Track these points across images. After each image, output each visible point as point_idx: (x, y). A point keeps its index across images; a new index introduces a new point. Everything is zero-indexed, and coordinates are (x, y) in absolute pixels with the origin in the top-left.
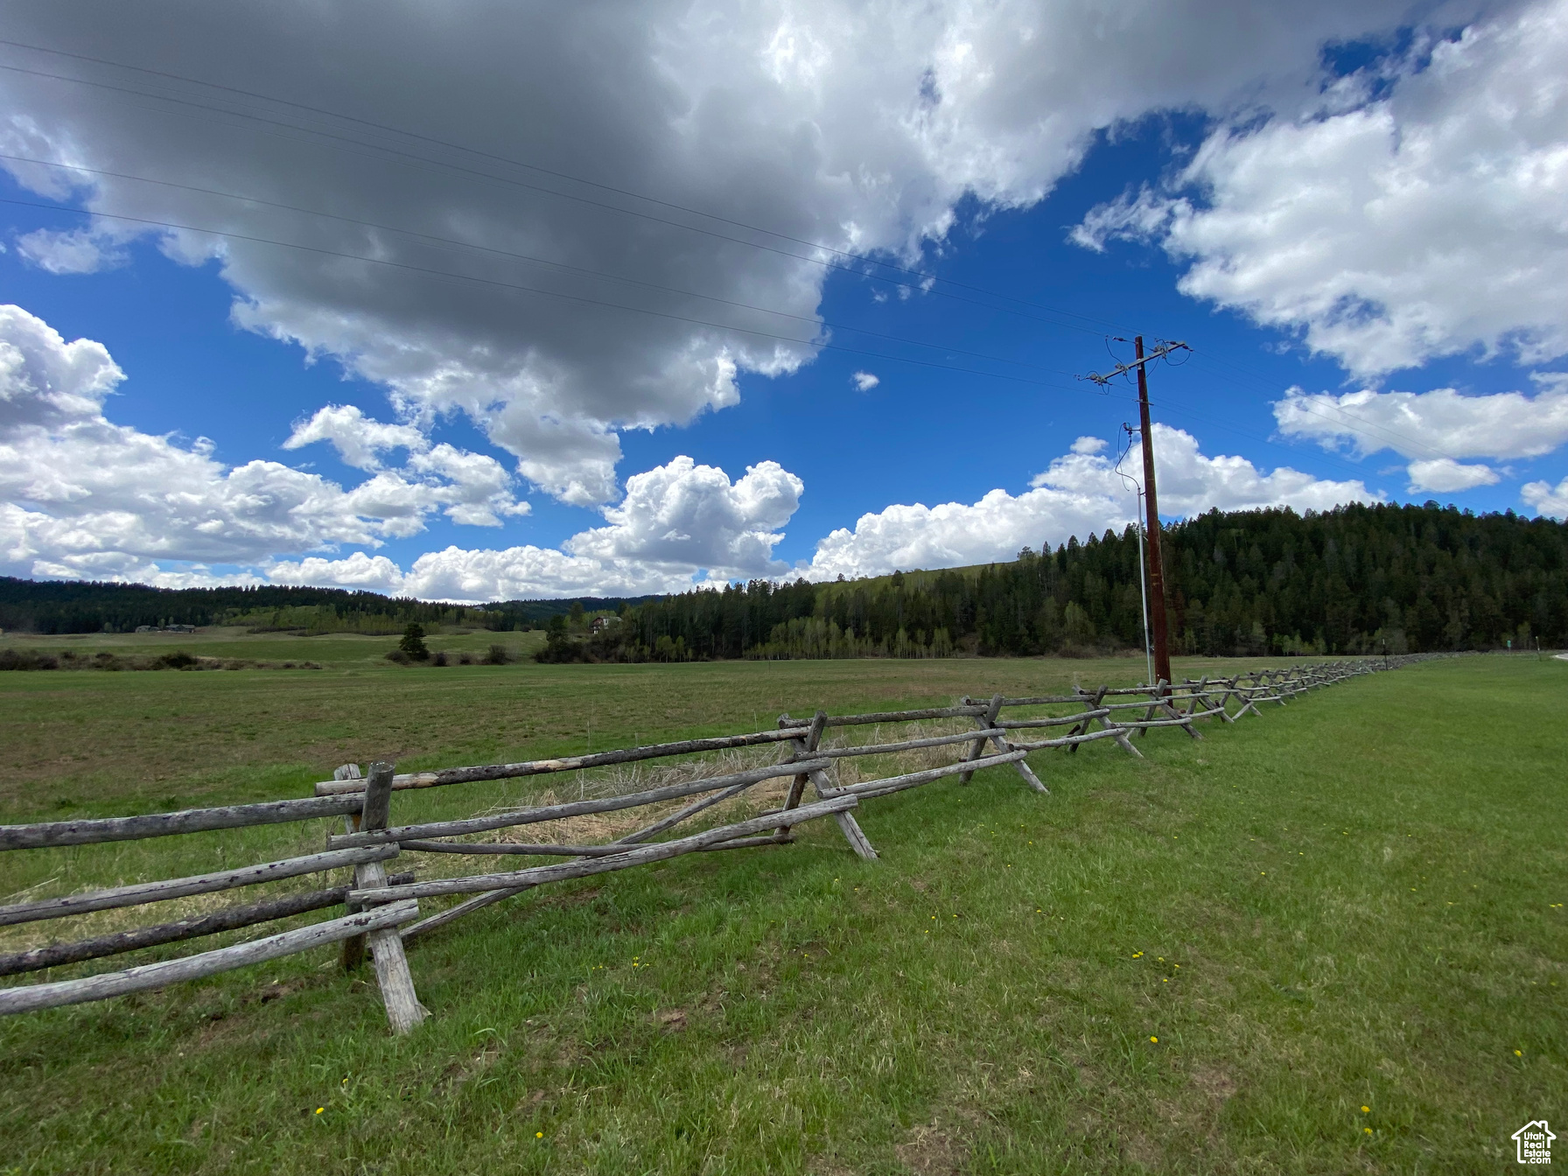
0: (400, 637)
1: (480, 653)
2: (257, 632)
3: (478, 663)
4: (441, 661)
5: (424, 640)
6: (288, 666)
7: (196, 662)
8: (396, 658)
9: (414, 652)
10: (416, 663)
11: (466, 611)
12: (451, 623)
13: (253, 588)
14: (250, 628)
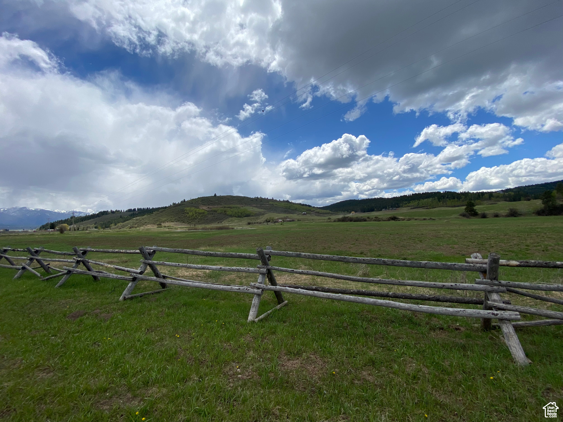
0: (464, 207)
1: (503, 212)
2: (414, 209)
3: (503, 216)
4: (484, 216)
5: (475, 208)
6: (425, 219)
7: (398, 218)
8: (464, 215)
9: (471, 213)
10: (472, 217)
11: (493, 194)
12: (486, 199)
13: (410, 195)
14: (411, 207)
